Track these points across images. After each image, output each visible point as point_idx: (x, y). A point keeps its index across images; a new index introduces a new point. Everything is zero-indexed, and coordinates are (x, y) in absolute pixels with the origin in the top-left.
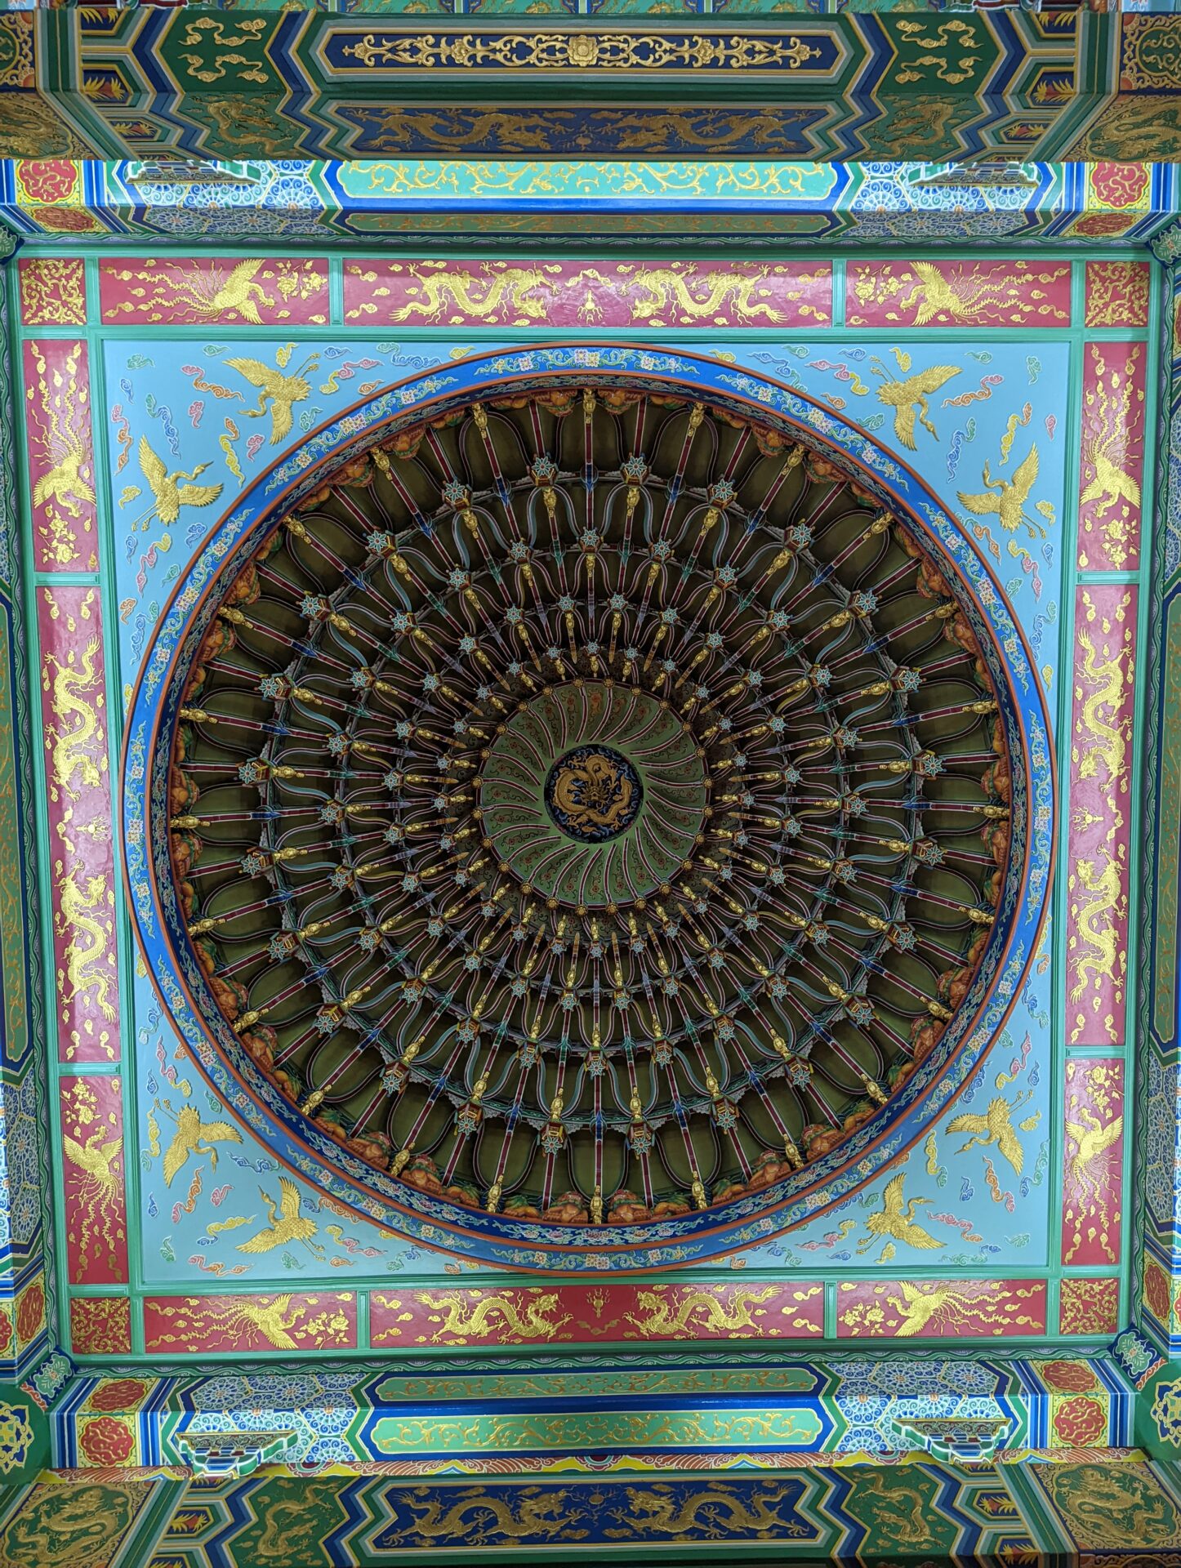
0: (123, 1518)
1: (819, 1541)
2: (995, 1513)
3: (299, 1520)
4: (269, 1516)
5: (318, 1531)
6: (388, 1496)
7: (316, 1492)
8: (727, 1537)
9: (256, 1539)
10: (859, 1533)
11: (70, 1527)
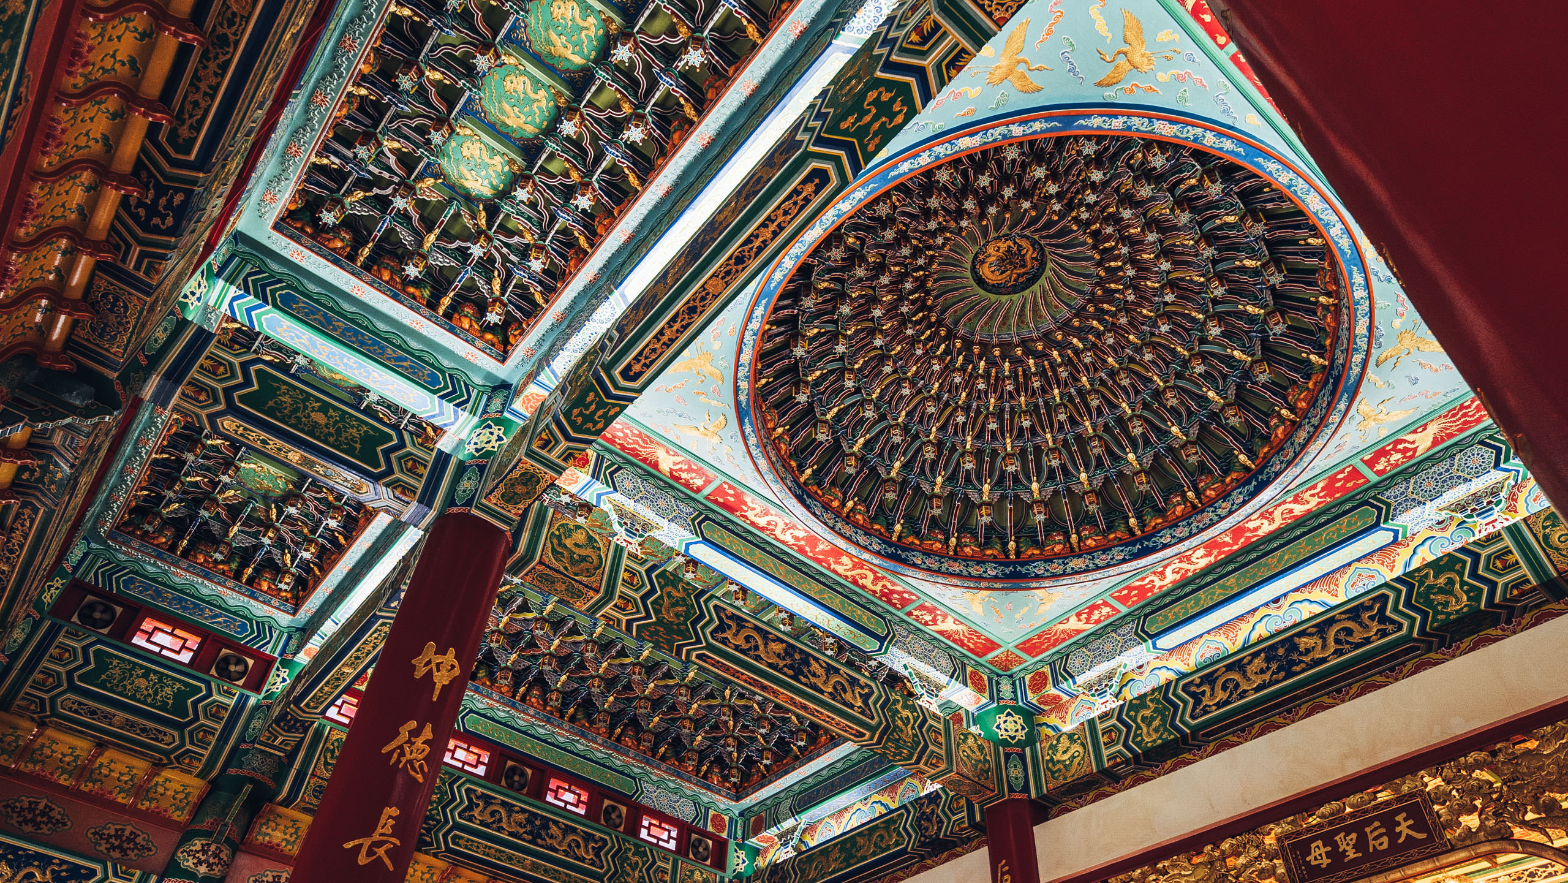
0: (1082, 744)
1: (1405, 631)
2: (1505, 568)
3: (1153, 719)
4: (1139, 721)
5: (1164, 720)
6: (1183, 690)
7: (1152, 700)
8: (1356, 648)
9: (1141, 735)
10: (1425, 615)
11: (1066, 757)
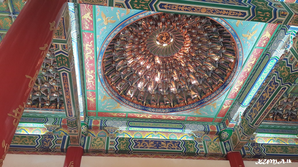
0: (104, 142)
1: (182, 150)
2: (201, 148)
3: (124, 144)
4: (121, 143)
5: (127, 145)
6: (134, 141)
7: (125, 140)
8: (172, 149)
9: (120, 146)
10: (186, 149)
11: (98, 143)
